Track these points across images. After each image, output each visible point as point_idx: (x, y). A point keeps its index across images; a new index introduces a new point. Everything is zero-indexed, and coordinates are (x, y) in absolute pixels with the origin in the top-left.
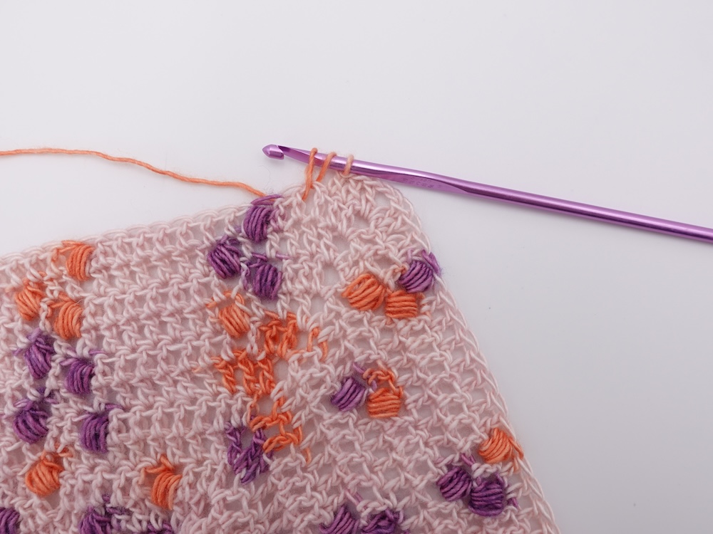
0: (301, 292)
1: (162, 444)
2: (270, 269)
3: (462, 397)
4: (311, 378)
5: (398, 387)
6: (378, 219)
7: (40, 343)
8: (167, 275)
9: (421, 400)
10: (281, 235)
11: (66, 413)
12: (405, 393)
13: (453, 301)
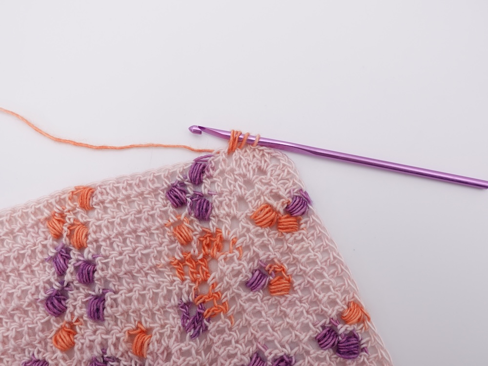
0: (224, 215)
1: (138, 315)
2: (204, 201)
3: (330, 281)
4: (233, 270)
5: (288, 276)
6: (272, 171)
7: (63, 252)
8: (141, 206)
9: (303, 284)
10: (212, 180)
11: (78, 296)
12: (292, 279)
13: (320, 221)
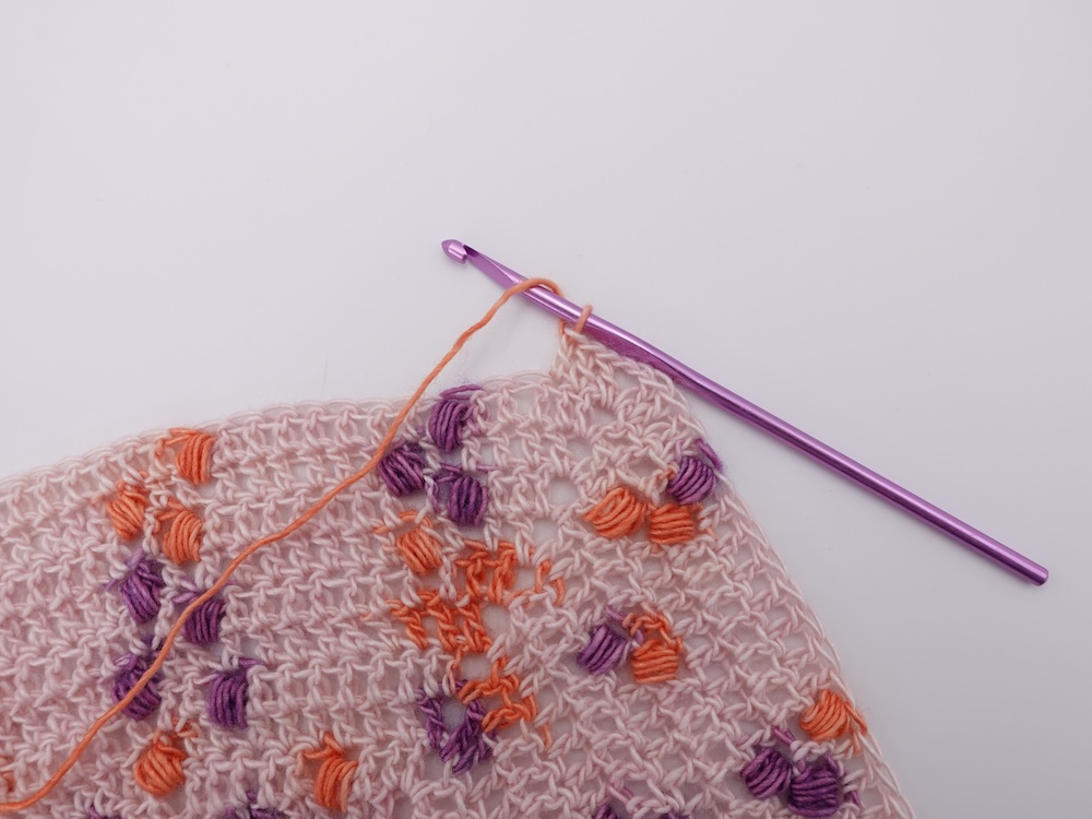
0: (517, 514)
1: (325, 717)
2: (470, 484)
3: (771, 646)
4: (544, 629)
5: (675, 638)
6: (626, 407)
7: (143, 571)
8: (319, 477)
9: (709, 654)
11: (185, 673)
12: (685, 645)
13: (743, 507)
